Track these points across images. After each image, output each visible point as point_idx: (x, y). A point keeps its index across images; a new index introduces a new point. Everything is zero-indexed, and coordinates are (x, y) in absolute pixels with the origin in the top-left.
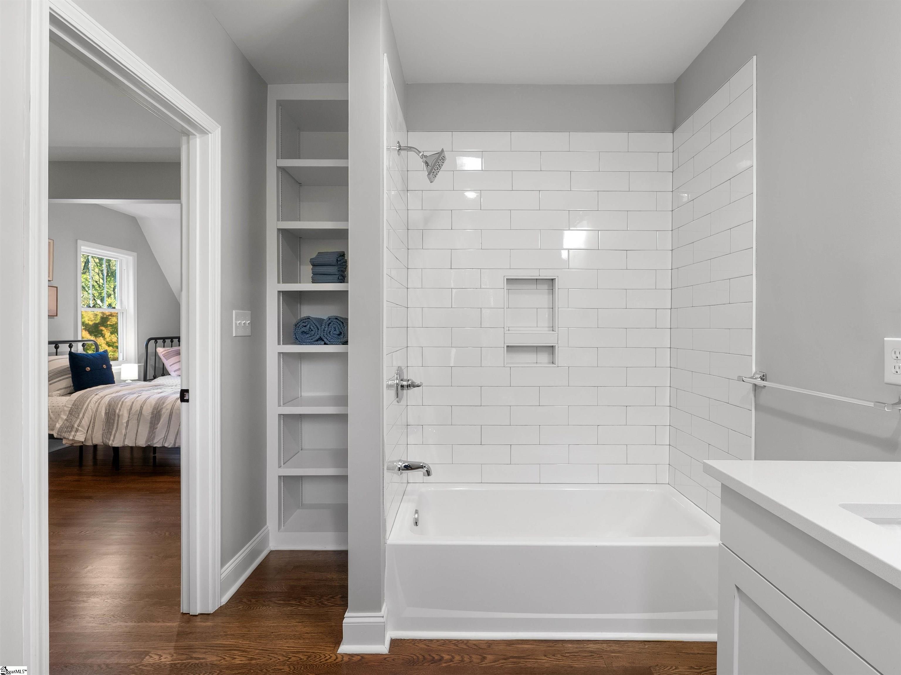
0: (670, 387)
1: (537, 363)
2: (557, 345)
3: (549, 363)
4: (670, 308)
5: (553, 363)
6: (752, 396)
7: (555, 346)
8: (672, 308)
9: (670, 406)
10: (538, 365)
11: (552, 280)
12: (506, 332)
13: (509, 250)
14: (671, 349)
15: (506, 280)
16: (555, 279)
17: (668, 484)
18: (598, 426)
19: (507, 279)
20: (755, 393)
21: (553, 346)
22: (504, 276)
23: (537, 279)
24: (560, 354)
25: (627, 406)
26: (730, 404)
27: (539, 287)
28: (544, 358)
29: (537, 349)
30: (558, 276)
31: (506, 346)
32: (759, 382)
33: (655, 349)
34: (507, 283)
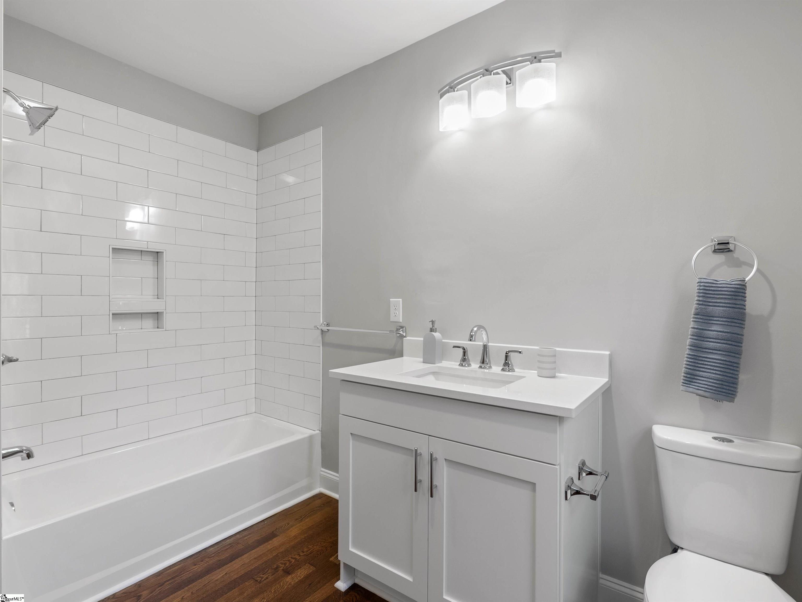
0: (255, 340)
1: (142, 328)
2: (165, 311)
3: (154, 328)
4: (255, 281)
5: (158, 327)
6: (320, 338)
7: (163, 312)
8: (257, 281)
9: (255, 354)
10: (143, 331)
11: (158, 252)
12: (111, 300)
13: (115, 221)
14: (256, 311)
15: (111, 249)
16: (163, 252)
17: (255, 412)
18: (202, 377)
19: (113, 249)
20: (322, 336)
21: (158, 312)
22: (109, 245)
23: (141, 251)
24: (168, 320)
25: (224, 358)
26: (305, 345)
27: (144, 257)
28: (149, 323)
29: (141, 315)
30: (166, 250)
31: (111, 314)
32: (325, 328)
33: (245, 312)
34: (113, 252)
